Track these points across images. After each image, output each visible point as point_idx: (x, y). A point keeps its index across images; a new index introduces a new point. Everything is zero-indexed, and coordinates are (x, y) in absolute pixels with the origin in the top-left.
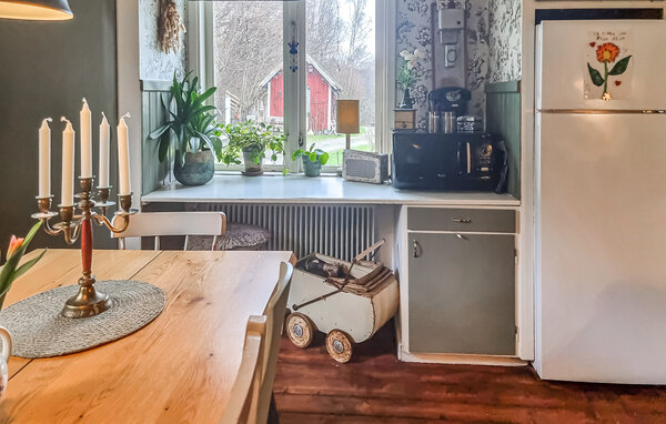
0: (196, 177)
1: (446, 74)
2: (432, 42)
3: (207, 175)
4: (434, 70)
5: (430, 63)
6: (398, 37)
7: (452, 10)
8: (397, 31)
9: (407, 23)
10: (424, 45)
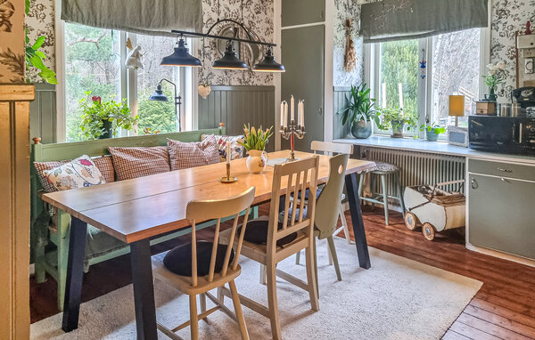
0: (360, 134)
1: (527, 78)
2: (517, 57)
3: (366, 134)
4: (517, 76)
5: (515, 71)
6: (492, 55)
7: (528, 36)
8: (491, 51)
9: (498, 45)
10: (512, 59)
